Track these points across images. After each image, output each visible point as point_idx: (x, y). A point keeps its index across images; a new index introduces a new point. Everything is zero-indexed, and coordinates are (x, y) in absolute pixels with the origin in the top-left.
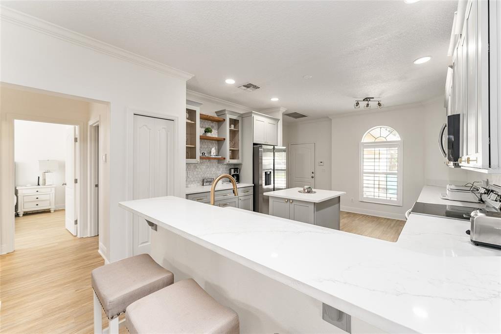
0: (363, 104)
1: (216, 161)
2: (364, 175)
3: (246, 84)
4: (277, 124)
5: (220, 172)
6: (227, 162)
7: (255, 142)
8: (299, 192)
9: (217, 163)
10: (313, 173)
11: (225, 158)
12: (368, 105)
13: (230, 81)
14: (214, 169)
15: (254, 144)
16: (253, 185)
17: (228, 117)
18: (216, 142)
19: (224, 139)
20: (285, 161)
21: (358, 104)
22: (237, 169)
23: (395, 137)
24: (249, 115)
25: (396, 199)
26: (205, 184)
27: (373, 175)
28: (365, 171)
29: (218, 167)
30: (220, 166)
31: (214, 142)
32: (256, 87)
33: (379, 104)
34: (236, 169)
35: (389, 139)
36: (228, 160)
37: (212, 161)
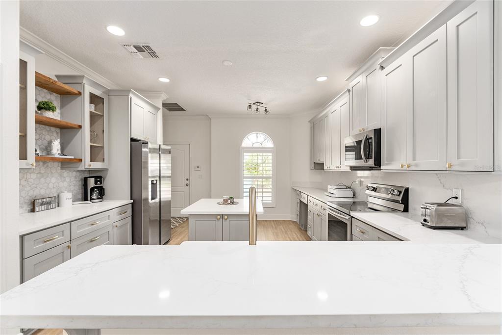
0: (254, 107)
1: (57, 165)
2: (244, 180)
3: (141, 45)
4: (157, 115)
5: (65, 184)
6: (87, 166)
7: (134, 136)
8: (219, 204)
9: (59, 168)
10: (187, 180)
11: (81, 160)
12: (257, 109)
13: (116, 31)
14: (53, 180)
15: (132, 140)
16: (132, 201)
17: (88, 89)
18: (58, 130)
19: (80, 127)
20: (170, 165)
21: (250, 106)
22: (100, 177)
23: (269, 144)
24: (123, 93)
25: (271, 202)
26: (37, 209)
27: (251, 180)
28: (245, 176)
29: (61, 175)
30: (65, 173)
31: (53, 129)
32: (153, 54)
33: (266, 110)
34: (99, 179)
35: (264, 145)
36: (87, 164)
37: (50, 164)
